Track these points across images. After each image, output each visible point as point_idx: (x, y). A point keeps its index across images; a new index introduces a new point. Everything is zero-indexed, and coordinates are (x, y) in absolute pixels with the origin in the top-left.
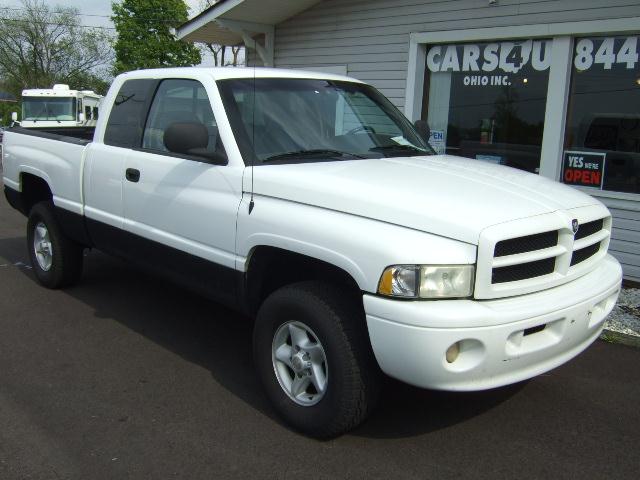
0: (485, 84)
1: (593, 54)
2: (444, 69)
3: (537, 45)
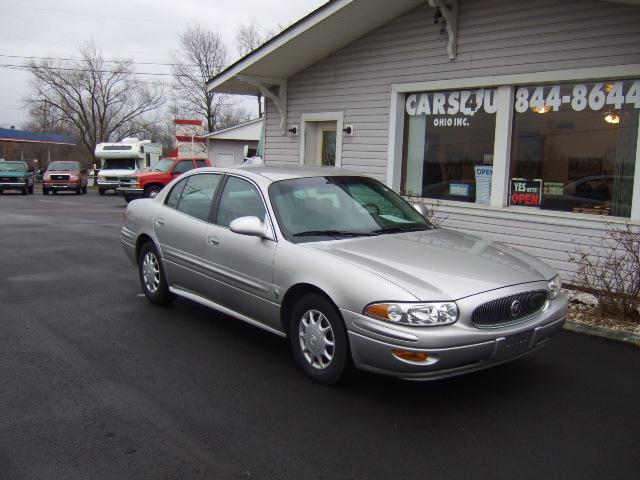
0: (449, 125)
1: (529, 99)
2: (419, 113)
3: (488, 93)
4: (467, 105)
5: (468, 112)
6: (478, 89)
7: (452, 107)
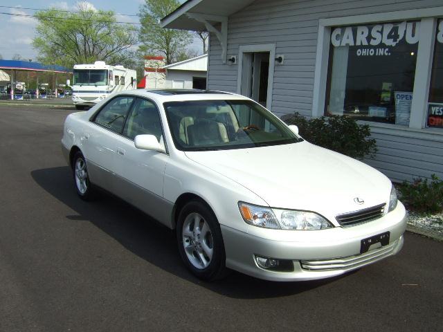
0: (372, 54)
2: (343, 44)
3: (410, 26)
4: (389, 37)
5: (390, 42)
6: (400, 22)
7: (375, 39)
